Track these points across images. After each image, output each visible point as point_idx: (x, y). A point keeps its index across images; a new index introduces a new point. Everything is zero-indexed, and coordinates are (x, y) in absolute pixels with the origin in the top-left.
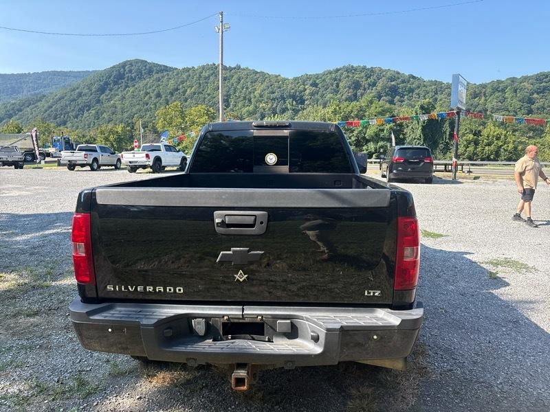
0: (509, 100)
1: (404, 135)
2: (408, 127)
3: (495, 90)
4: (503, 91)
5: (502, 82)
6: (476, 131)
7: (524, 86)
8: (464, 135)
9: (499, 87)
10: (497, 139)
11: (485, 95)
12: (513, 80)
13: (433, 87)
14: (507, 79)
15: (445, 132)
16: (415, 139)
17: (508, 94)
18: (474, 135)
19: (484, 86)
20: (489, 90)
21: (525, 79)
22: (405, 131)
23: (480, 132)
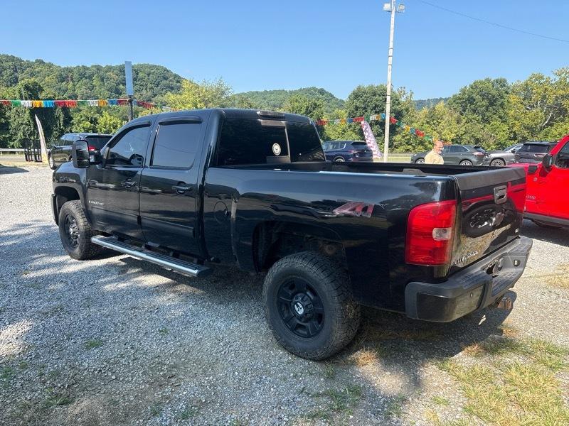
0: (97, 88)
1: (5, 118)
2: (10, 109)
3: (82, 76)
4: (90, 77)
5: (88, 69)
6: (92, 118)
7: (110, 75)
8: (80, 122)
9: (85, 74)
10: (114, 128)
11: (72, 79)
12: (99, 68)
13: (11, 63)
14: (92, 66)
15: (58, 118)
16: (22, 124)
17: (96, 82)
18: (91, 122)
19: (70, 70)
20: (76, 76)
21: (109, 69)
22: (8, 114)
23: (96, 119)
